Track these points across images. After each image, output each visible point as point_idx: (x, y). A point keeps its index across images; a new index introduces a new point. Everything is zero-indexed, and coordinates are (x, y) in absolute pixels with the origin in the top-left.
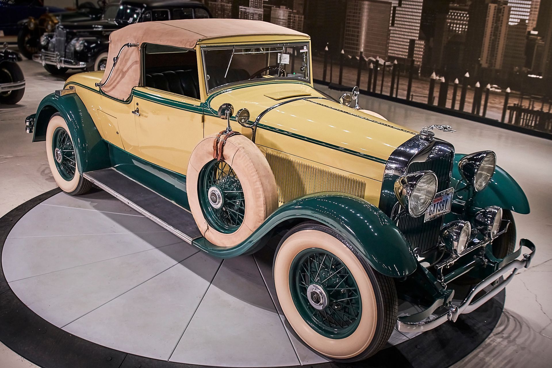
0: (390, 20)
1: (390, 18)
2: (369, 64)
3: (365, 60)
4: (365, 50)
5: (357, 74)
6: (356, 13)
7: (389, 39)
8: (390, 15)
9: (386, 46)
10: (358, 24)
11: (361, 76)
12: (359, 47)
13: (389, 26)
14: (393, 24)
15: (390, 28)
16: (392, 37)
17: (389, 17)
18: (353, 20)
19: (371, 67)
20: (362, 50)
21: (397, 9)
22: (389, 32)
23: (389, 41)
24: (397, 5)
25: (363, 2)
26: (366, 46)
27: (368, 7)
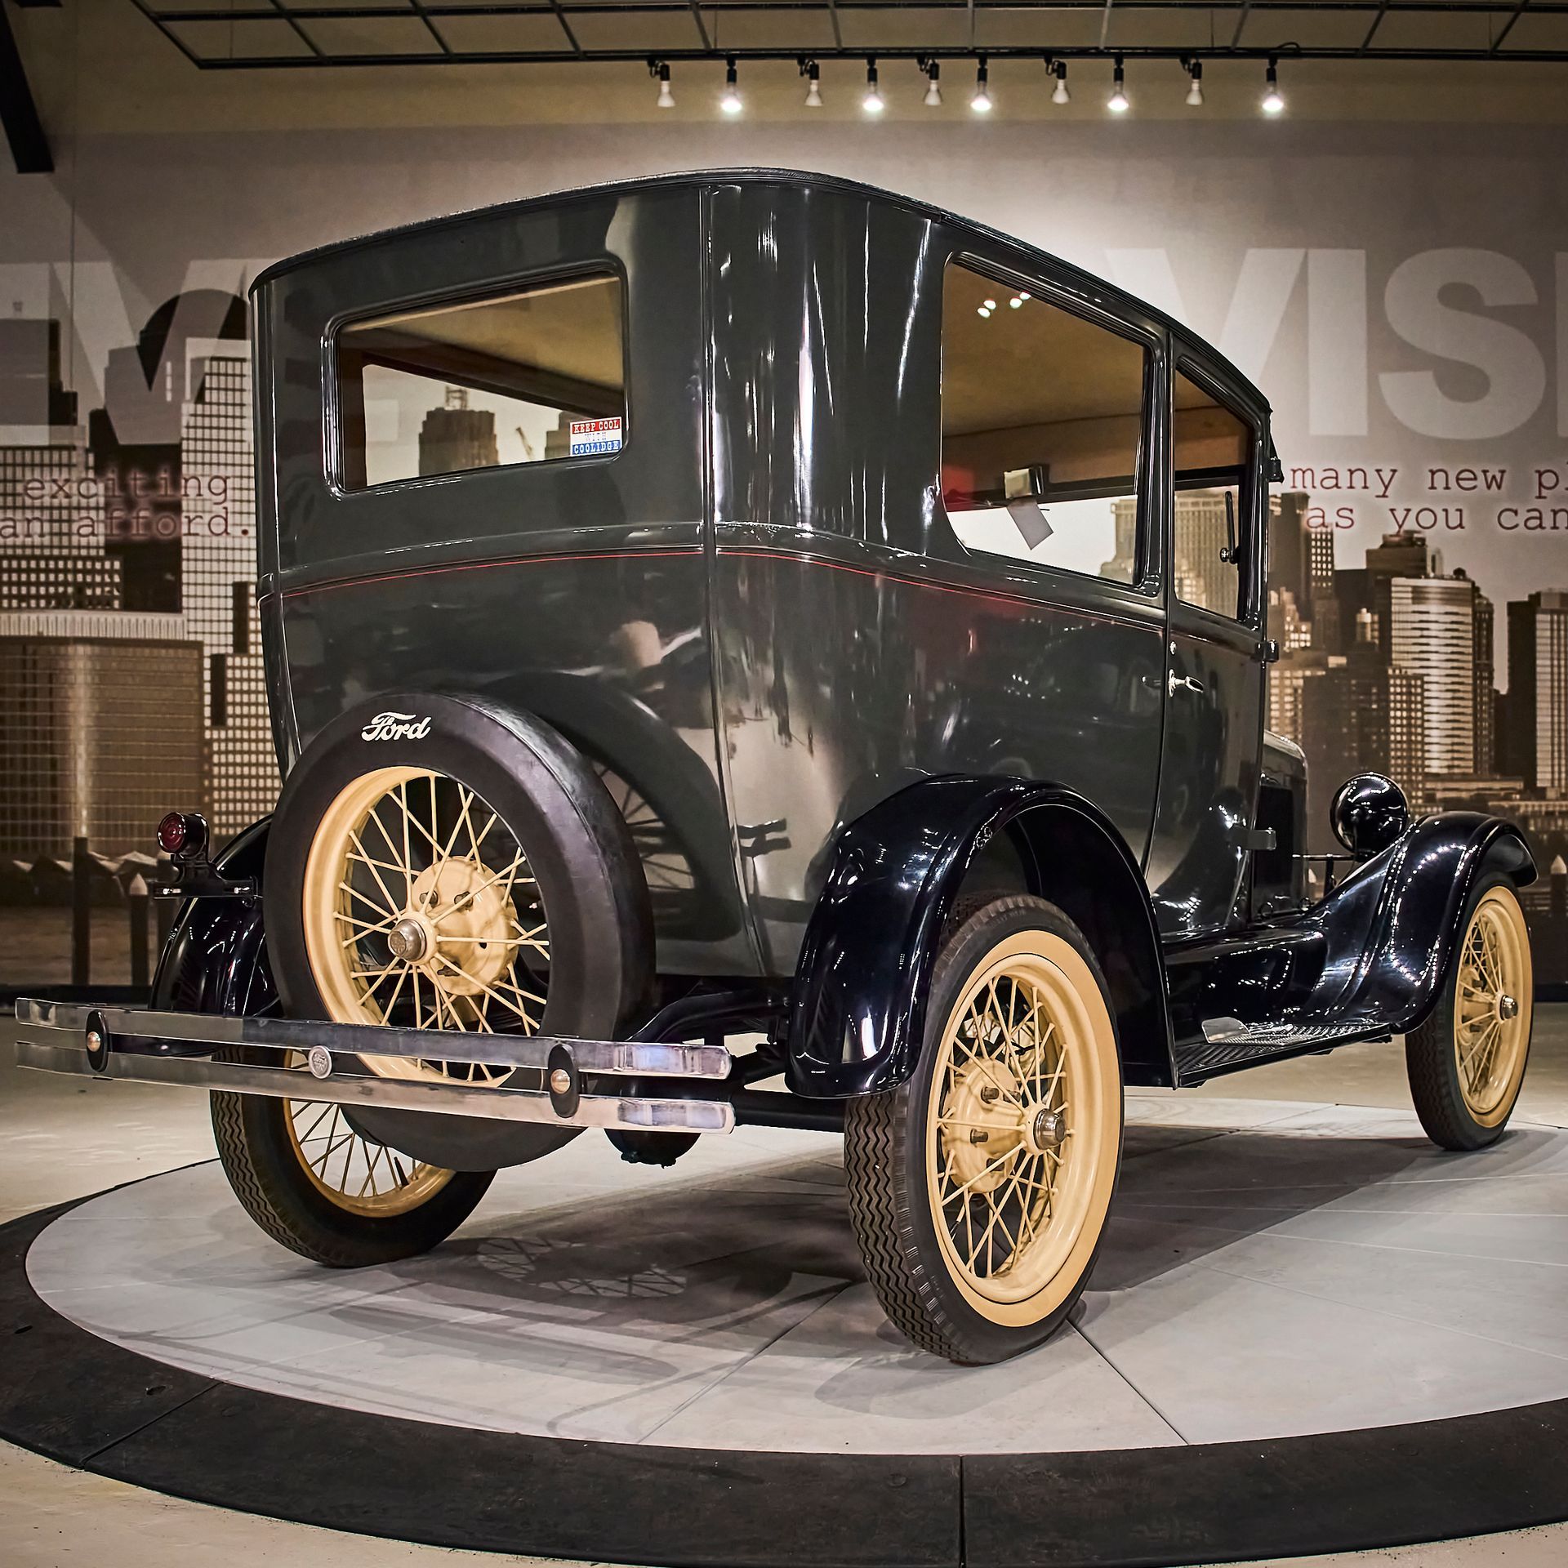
0: (202, 706)
1: (201, 699)
2: (128, 878)
3: (103, 869)
4: (96, 830)
5: (71, 929)
6: (35, 693)
7: (211, 777)
8: (201, 686)
9: (200, 801)
10: (52, 735)
11: (93, 931)
12: (67, 822)
13: (203, 728)
14: (219, 720)
15: (207, 735)
16: (220, 765)
17: (196, 697)
18: (23, 720)
19: (138, 889)
20: (84, 831)
21: (230, 662)
22: (206, 750)
23: (211, 782)
24: (230, 650)
25: (62, 649)
26: (102, 813)
27: (89, 665)
